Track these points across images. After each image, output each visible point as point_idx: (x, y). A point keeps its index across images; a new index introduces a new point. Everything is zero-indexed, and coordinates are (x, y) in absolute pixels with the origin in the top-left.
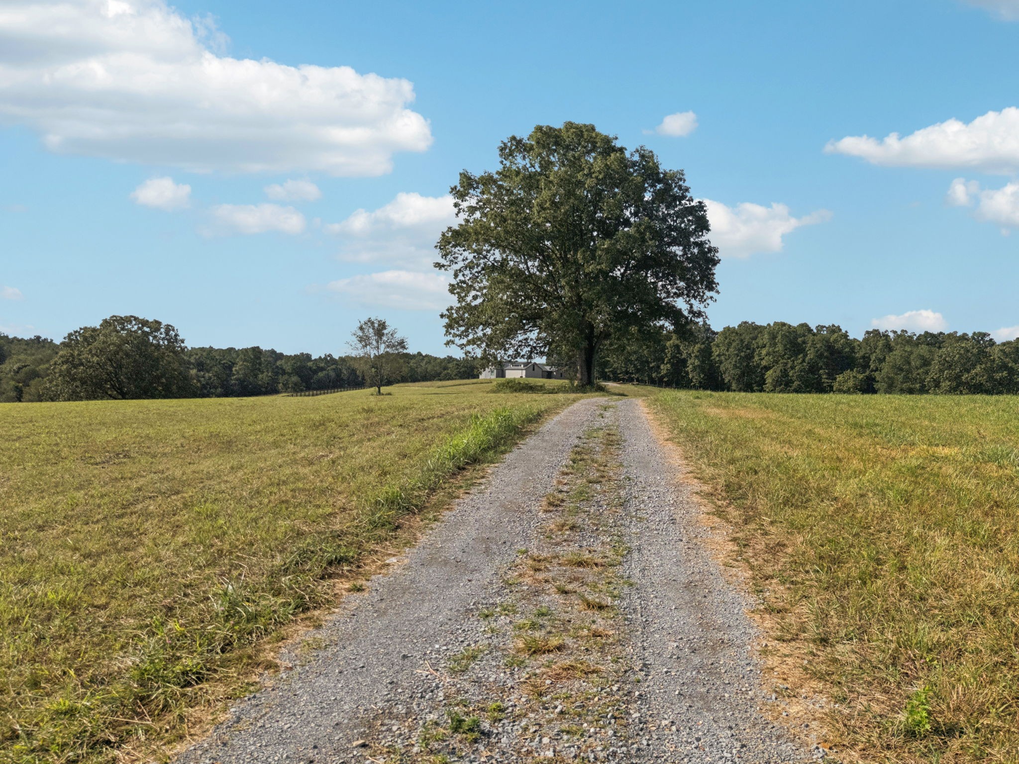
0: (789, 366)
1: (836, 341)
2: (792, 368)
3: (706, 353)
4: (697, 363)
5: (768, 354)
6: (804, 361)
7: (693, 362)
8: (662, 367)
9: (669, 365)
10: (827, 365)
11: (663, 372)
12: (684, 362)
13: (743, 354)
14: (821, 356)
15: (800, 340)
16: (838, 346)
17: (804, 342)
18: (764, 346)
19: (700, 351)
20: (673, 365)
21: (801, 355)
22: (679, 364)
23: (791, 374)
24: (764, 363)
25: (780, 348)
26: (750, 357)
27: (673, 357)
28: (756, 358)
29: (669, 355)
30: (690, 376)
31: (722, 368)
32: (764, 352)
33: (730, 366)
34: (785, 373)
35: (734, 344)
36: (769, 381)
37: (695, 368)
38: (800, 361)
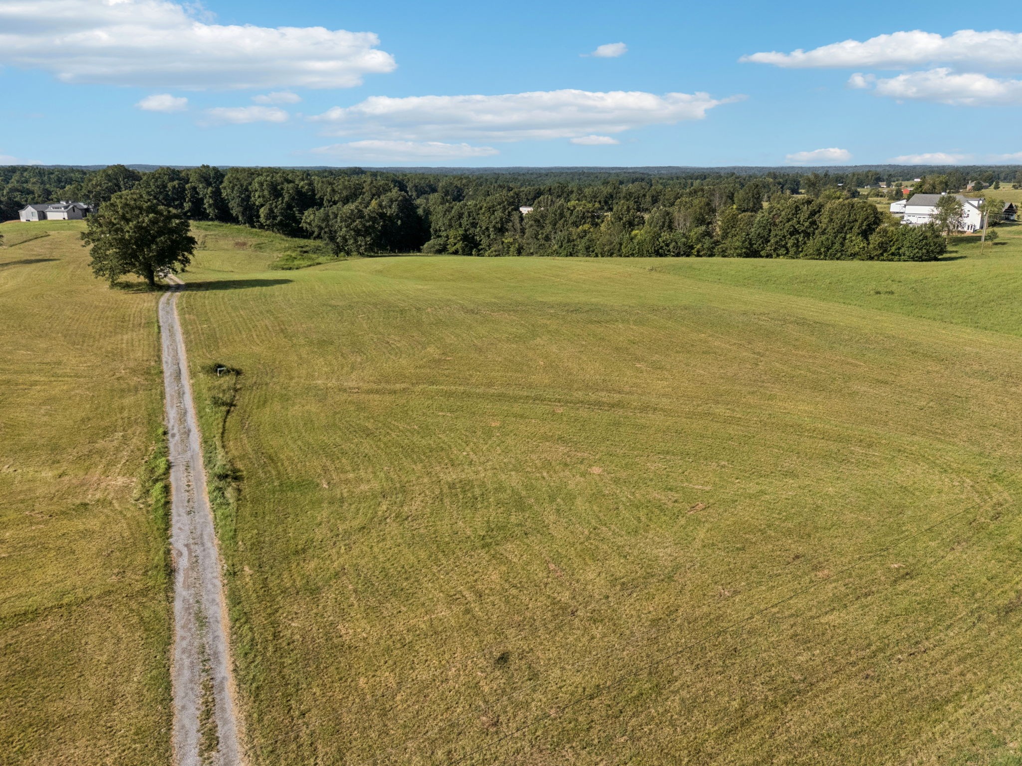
0: (273, 206)
1: (302, 187)
2: (276, 207)
3: (217, 193)
4: (211, 201)
5: (259, 197)
6: (282, 203)
7: (208, 202)
8: (185, 204)
9: (190, 204)
10: (298, 205)
11: (186, 209)
12: (202, 199)
13: (243, 196)
14: (293, 199)
15: (279, 187)
16: (304, 190)
17: (282, 189)
18: (256, 191)
19: (212, 192)
20: (193, 203)
21: (280, 199)
22: (198, 203)
23: (275, 211)
24: (257, 203)
25: (266, 193)
26: (249, 197)
27: (192, 197)
28: (253, 199)
29: (189, 195)
30: (208, 211)
31: (230, 205)
32: (257, 194)
33: (235, 205)
34: (271, 210)
35: (236, 188)
36: (262, 216)
37: (210, 206)
38: (280, 202)
